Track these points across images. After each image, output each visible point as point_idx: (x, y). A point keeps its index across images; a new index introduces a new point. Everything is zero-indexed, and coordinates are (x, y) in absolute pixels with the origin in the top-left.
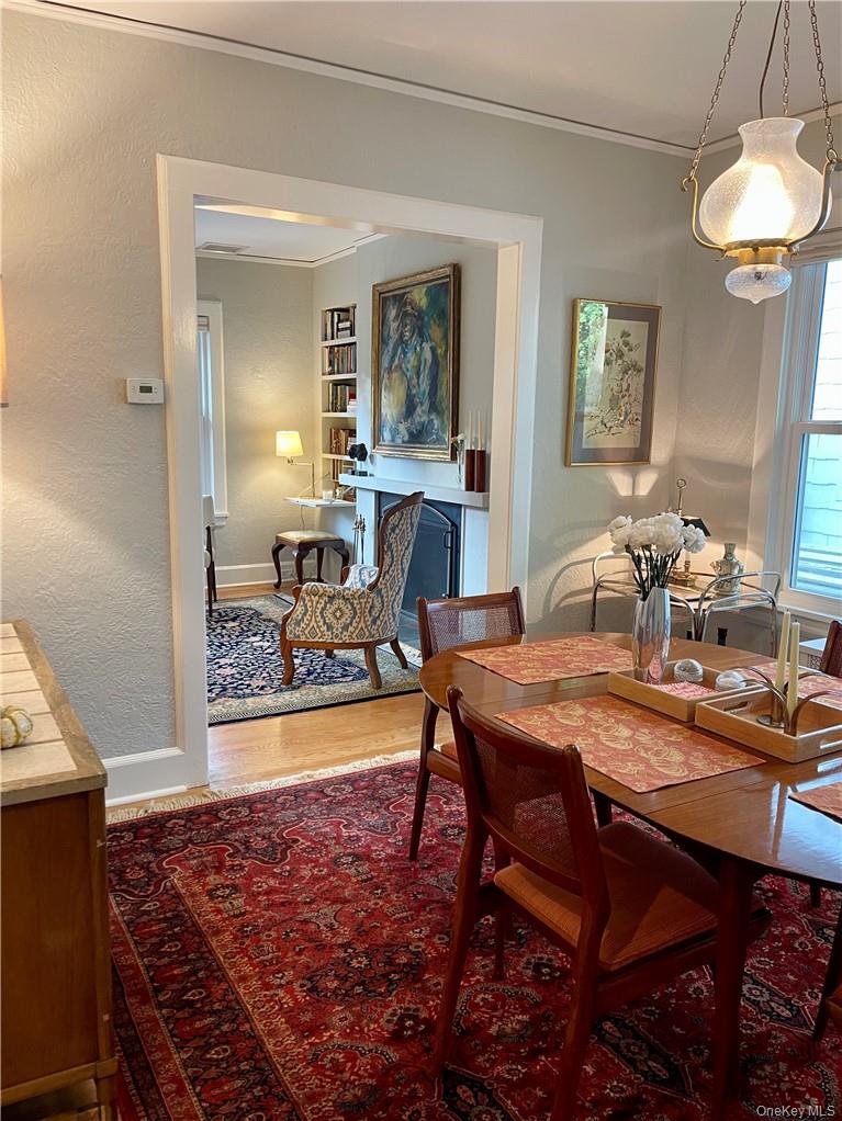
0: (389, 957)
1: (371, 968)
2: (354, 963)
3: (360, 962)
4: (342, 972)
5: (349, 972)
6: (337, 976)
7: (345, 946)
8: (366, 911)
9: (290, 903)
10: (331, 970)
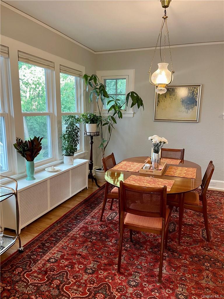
0: (199, 261)
1: (205, 262)
2: (209, 265)
3: (207, 264)
4: (213, 265)
5: (212, 264)
6: (216, 265)
7: (208, 270)
8: (194, 275)
9: (214, 292)
10: (216, 267)
